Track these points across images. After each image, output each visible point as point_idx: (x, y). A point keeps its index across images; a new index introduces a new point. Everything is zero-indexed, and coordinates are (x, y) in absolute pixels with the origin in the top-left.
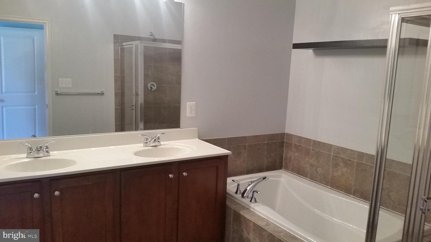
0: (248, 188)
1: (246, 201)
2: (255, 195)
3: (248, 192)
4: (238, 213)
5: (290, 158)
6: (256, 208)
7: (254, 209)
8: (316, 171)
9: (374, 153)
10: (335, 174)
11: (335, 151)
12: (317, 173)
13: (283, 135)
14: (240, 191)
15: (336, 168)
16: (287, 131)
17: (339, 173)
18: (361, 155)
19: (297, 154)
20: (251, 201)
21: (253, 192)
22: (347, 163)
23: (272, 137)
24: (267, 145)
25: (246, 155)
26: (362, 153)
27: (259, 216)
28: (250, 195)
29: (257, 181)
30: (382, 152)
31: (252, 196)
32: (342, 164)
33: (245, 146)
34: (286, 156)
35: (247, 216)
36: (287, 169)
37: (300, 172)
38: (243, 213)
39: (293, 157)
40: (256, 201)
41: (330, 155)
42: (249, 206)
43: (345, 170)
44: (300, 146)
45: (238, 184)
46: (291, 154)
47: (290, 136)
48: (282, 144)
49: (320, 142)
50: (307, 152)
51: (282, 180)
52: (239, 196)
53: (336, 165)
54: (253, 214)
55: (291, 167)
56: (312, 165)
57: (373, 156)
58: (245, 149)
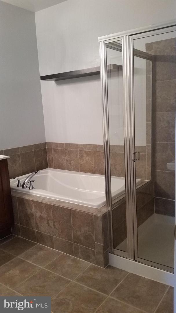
0: (26, 181)
1: (26, 190)
2: (32, 183)
3: (26, 184)
4: (21, 198)
5: (52, 159)
6: (34, 192)
7: (32, 193)
8: (70, 164)
9: (102, 144)
10: (82, 163)
11: (80, 147)
12: (71, 165)
13: (45, 144)
14: (21, 185)
15: (82, 159)
16: (47, 141)
17: (85, 161)
18: (95, 146)
19: (56, 155)
20: (29, 189)
21: (30, 182)
22: (88, 153)
23: (37, 146)
24: (35, 152)
25: (20, 161)
26: (96, 145)
27: (37, 197)
28: (28, 186)
29: (31, 175)
30: (107, 143)
31: (29, 186)
32: (85, 155)
33: (18, 155)
34: (49, 159)
35: (28, 198)
36: (51, 167)
37: (60, 167)
38: (24, 197)
39: (54, 158)
40: (33, 188)
41: (77, 151)
42: (29, 192)
43: (87, 158)
44: (57, 149)
45: (18, 180)
46: (52, 156)
47: (50, 144)
48: (45, 151)
49: (69, 144)
50: (63, 152)
51: (49, 174)
52: (20, 188)
53: (82, 157)
54: (33, 196)
55: (53, 165)
56: (67, 161)
57: (103, 145)
58: (19, 157)
